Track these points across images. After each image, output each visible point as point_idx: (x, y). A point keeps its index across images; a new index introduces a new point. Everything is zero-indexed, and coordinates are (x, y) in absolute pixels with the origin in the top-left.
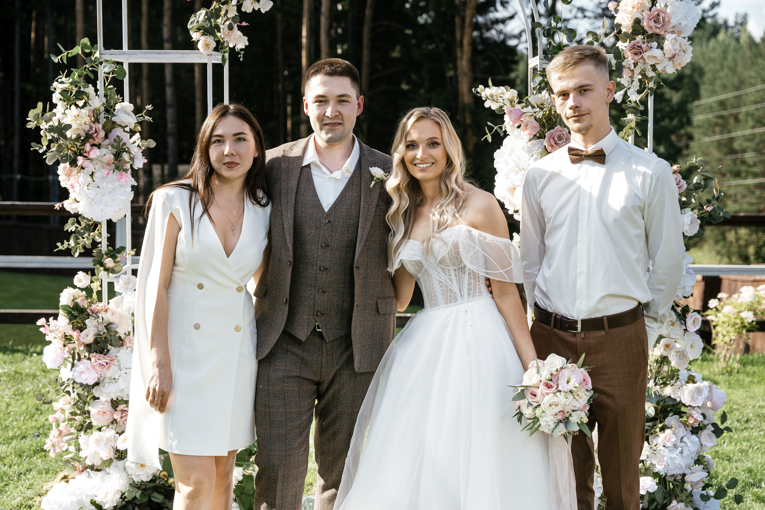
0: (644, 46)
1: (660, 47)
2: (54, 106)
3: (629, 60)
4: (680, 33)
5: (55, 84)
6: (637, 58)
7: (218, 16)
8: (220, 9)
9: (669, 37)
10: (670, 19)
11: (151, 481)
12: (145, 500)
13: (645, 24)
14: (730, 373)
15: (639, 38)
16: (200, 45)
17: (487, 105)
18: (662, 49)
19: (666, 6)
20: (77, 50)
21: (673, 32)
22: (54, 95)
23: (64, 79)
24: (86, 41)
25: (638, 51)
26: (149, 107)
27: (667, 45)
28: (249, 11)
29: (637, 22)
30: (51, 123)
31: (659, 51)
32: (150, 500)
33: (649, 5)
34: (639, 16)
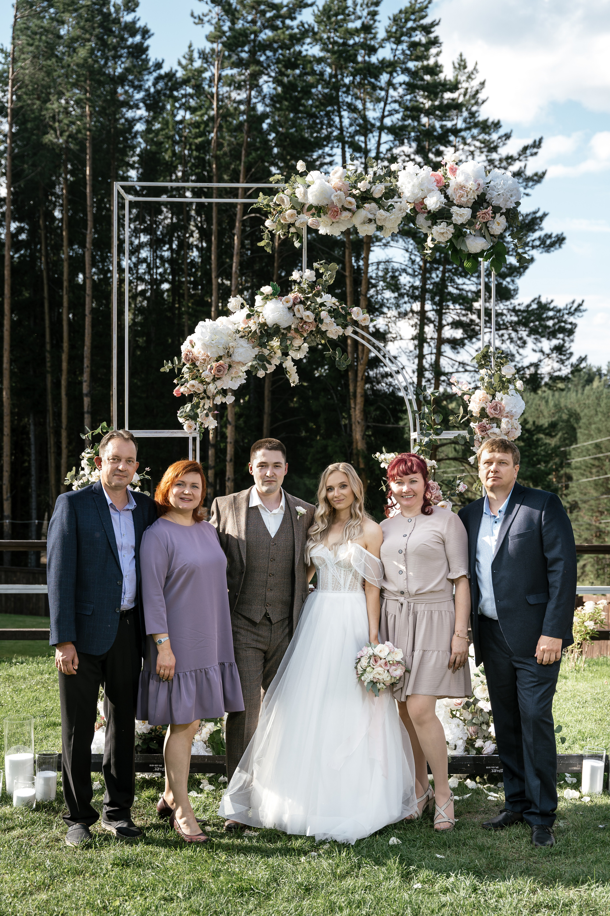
0: (487, 426)
1: (499, 426)
2: (83, 469)
3: (478, 435)
4: (512, 416)
5: (83, 454)
6: (483, 434)
7: (198, 407)
8: (199, 403)
9: (504, 421)
10: (504, 408)
11: (149, 733)
12: (145, 747)
13: (488, 410)
14: (578, 671)
15: (484, 421)
16: (185, 427)
17: (382, 465)
18: (500, 428)
19: (502, 399)
20: (99, 431)
21: (507, 417)
22: (82, 462)
23: (89, 450)
24: (105, 424)
25: (483, 429)
26: (148, 469)
27: (503, 425)
28: (219, 403)
29: (483, 409)
30: (81, 481)
31: (498, 429)
32: (148, 747)
33: (490, 398)
34: (484, 405)
